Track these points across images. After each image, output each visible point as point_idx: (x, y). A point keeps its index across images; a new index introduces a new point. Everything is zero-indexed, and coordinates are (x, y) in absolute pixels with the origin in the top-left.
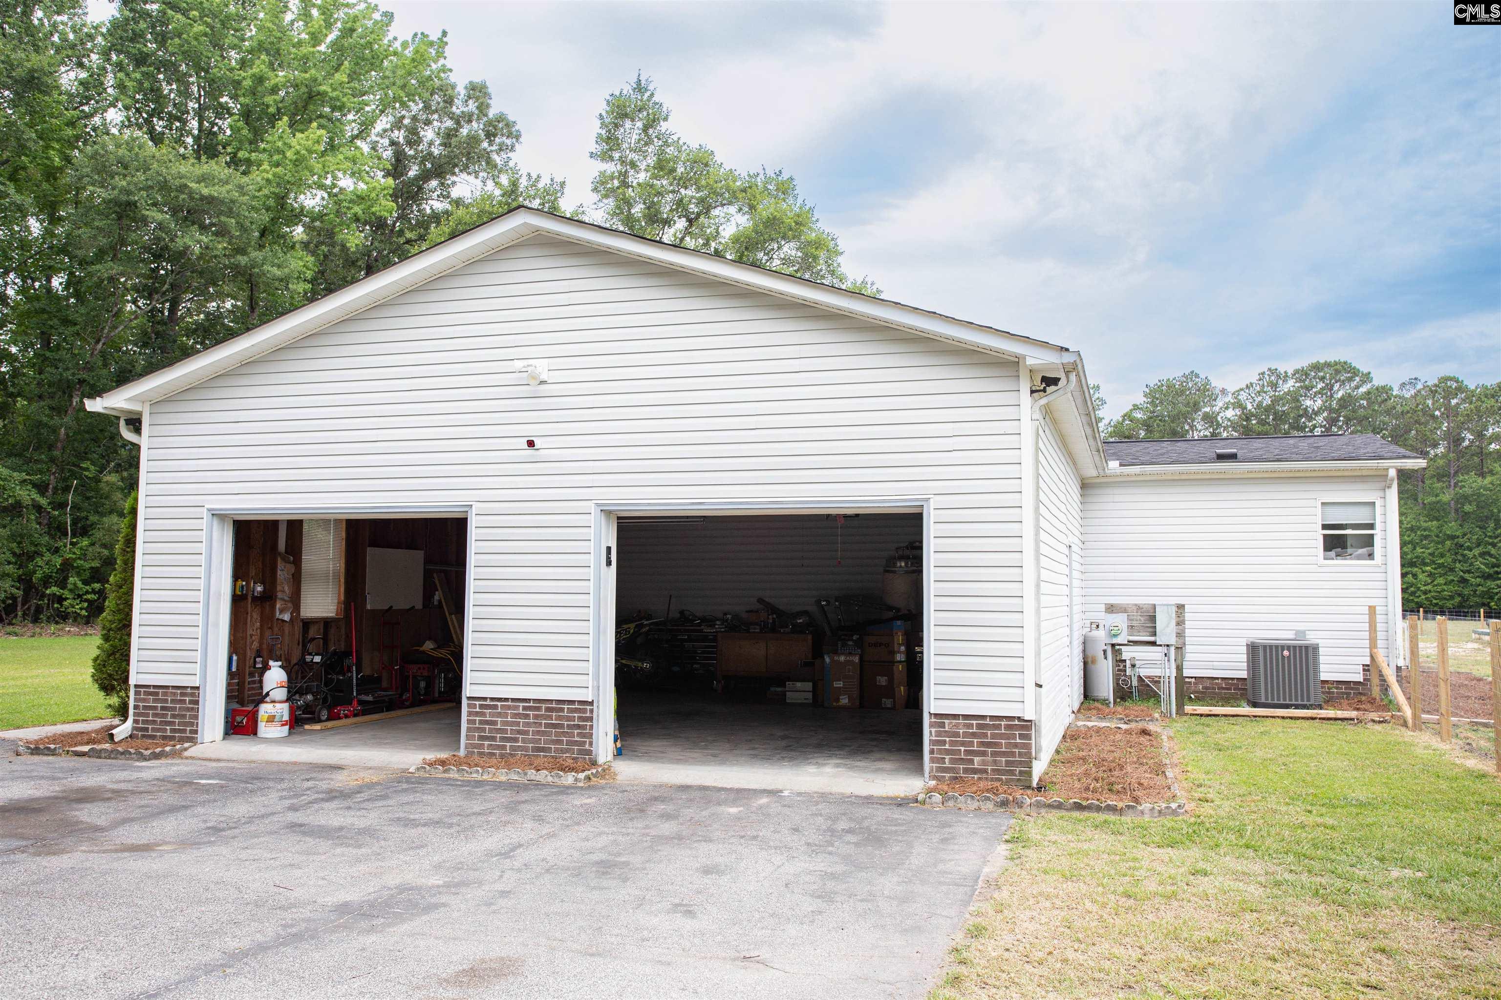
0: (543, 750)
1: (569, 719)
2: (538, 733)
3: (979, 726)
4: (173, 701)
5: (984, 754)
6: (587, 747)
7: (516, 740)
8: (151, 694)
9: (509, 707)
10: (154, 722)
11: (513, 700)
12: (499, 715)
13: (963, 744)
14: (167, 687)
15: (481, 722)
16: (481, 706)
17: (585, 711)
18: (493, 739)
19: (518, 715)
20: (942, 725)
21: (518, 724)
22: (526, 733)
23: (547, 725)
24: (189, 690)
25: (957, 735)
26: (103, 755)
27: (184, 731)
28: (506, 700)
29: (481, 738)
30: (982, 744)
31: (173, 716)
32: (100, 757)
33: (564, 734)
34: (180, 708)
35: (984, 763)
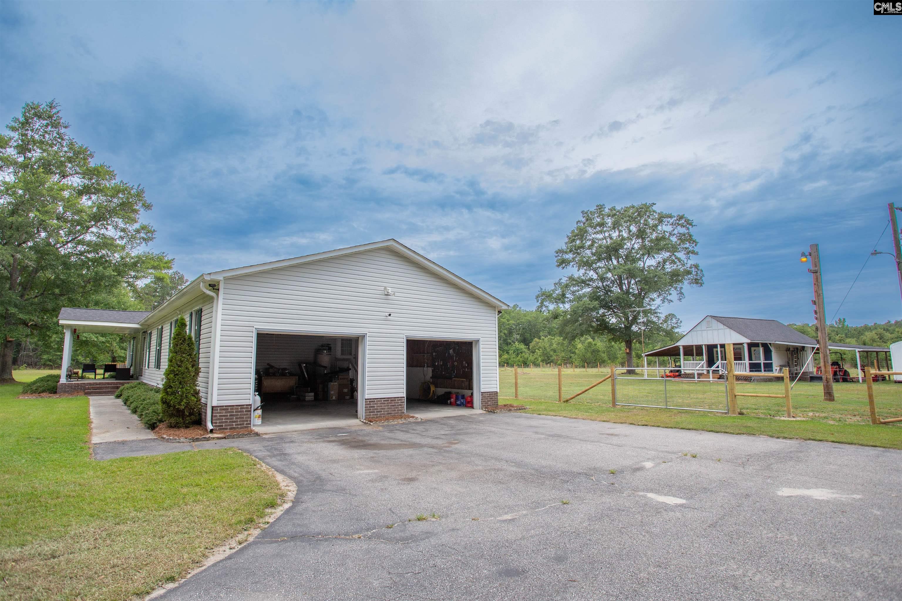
0: (390, 414)
1: (397, 403)
2: (388, 408)
3: (490, 394)
4: (236, 412)
5: (490, 401)
6: (403, 411)
7: (381, 411)
8: (224, 409)
9: (379, 401)
10: (226, 422)
11: (380, 398)
12: (376, 404)
13: (487, 399)
14: (233, 406)
15: (370, 407)
16: (370, 402)
17: (402, 400)
18: (374, 412)
19: (382, 403)
20: (483, 395)
21: (382, 406)
22: (385, 409)
23: (391, 406)
24: (245, 406)
25: (485, 397)
26: (235, 437)
27: (243, 424)
28: (378, 399)
29: (370, 412)
30: (490, 399)
31: (236, 418)
32: (234, 438)
33: (396, 408)
34: (240, 414)
35: (490, 403)
